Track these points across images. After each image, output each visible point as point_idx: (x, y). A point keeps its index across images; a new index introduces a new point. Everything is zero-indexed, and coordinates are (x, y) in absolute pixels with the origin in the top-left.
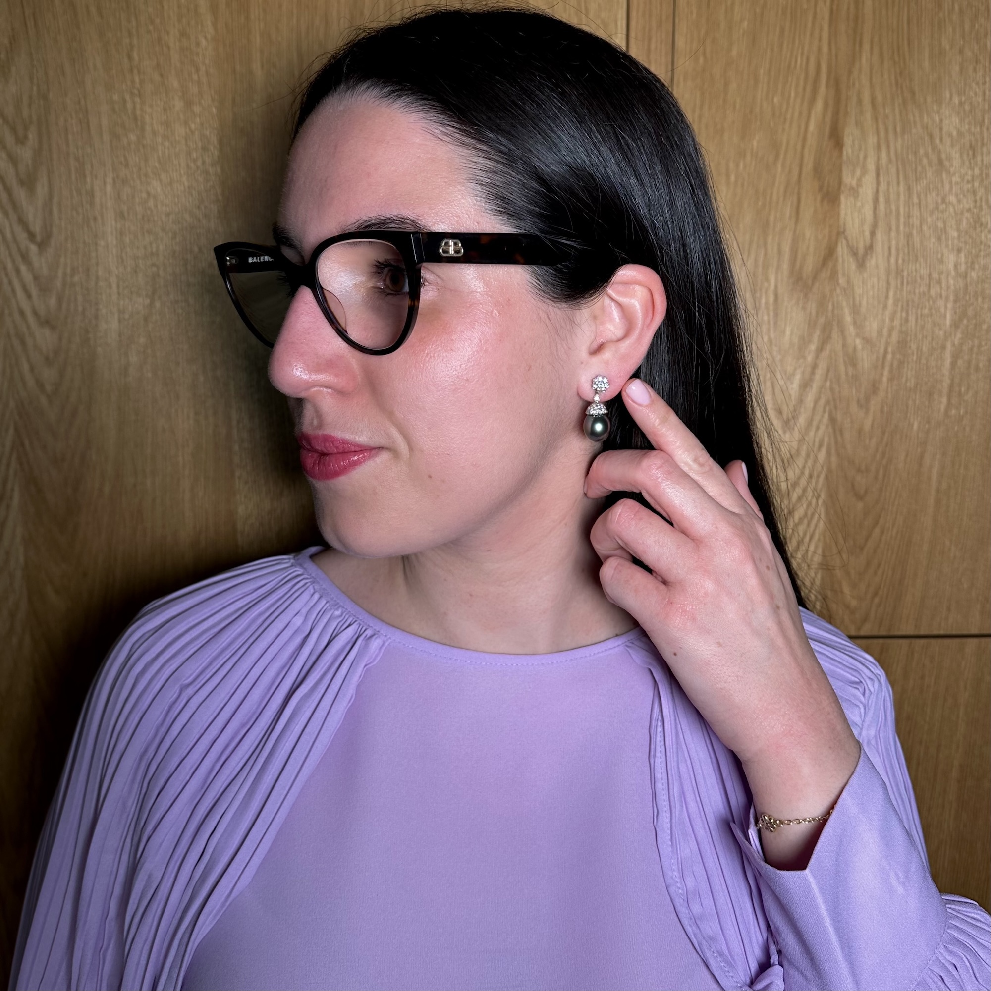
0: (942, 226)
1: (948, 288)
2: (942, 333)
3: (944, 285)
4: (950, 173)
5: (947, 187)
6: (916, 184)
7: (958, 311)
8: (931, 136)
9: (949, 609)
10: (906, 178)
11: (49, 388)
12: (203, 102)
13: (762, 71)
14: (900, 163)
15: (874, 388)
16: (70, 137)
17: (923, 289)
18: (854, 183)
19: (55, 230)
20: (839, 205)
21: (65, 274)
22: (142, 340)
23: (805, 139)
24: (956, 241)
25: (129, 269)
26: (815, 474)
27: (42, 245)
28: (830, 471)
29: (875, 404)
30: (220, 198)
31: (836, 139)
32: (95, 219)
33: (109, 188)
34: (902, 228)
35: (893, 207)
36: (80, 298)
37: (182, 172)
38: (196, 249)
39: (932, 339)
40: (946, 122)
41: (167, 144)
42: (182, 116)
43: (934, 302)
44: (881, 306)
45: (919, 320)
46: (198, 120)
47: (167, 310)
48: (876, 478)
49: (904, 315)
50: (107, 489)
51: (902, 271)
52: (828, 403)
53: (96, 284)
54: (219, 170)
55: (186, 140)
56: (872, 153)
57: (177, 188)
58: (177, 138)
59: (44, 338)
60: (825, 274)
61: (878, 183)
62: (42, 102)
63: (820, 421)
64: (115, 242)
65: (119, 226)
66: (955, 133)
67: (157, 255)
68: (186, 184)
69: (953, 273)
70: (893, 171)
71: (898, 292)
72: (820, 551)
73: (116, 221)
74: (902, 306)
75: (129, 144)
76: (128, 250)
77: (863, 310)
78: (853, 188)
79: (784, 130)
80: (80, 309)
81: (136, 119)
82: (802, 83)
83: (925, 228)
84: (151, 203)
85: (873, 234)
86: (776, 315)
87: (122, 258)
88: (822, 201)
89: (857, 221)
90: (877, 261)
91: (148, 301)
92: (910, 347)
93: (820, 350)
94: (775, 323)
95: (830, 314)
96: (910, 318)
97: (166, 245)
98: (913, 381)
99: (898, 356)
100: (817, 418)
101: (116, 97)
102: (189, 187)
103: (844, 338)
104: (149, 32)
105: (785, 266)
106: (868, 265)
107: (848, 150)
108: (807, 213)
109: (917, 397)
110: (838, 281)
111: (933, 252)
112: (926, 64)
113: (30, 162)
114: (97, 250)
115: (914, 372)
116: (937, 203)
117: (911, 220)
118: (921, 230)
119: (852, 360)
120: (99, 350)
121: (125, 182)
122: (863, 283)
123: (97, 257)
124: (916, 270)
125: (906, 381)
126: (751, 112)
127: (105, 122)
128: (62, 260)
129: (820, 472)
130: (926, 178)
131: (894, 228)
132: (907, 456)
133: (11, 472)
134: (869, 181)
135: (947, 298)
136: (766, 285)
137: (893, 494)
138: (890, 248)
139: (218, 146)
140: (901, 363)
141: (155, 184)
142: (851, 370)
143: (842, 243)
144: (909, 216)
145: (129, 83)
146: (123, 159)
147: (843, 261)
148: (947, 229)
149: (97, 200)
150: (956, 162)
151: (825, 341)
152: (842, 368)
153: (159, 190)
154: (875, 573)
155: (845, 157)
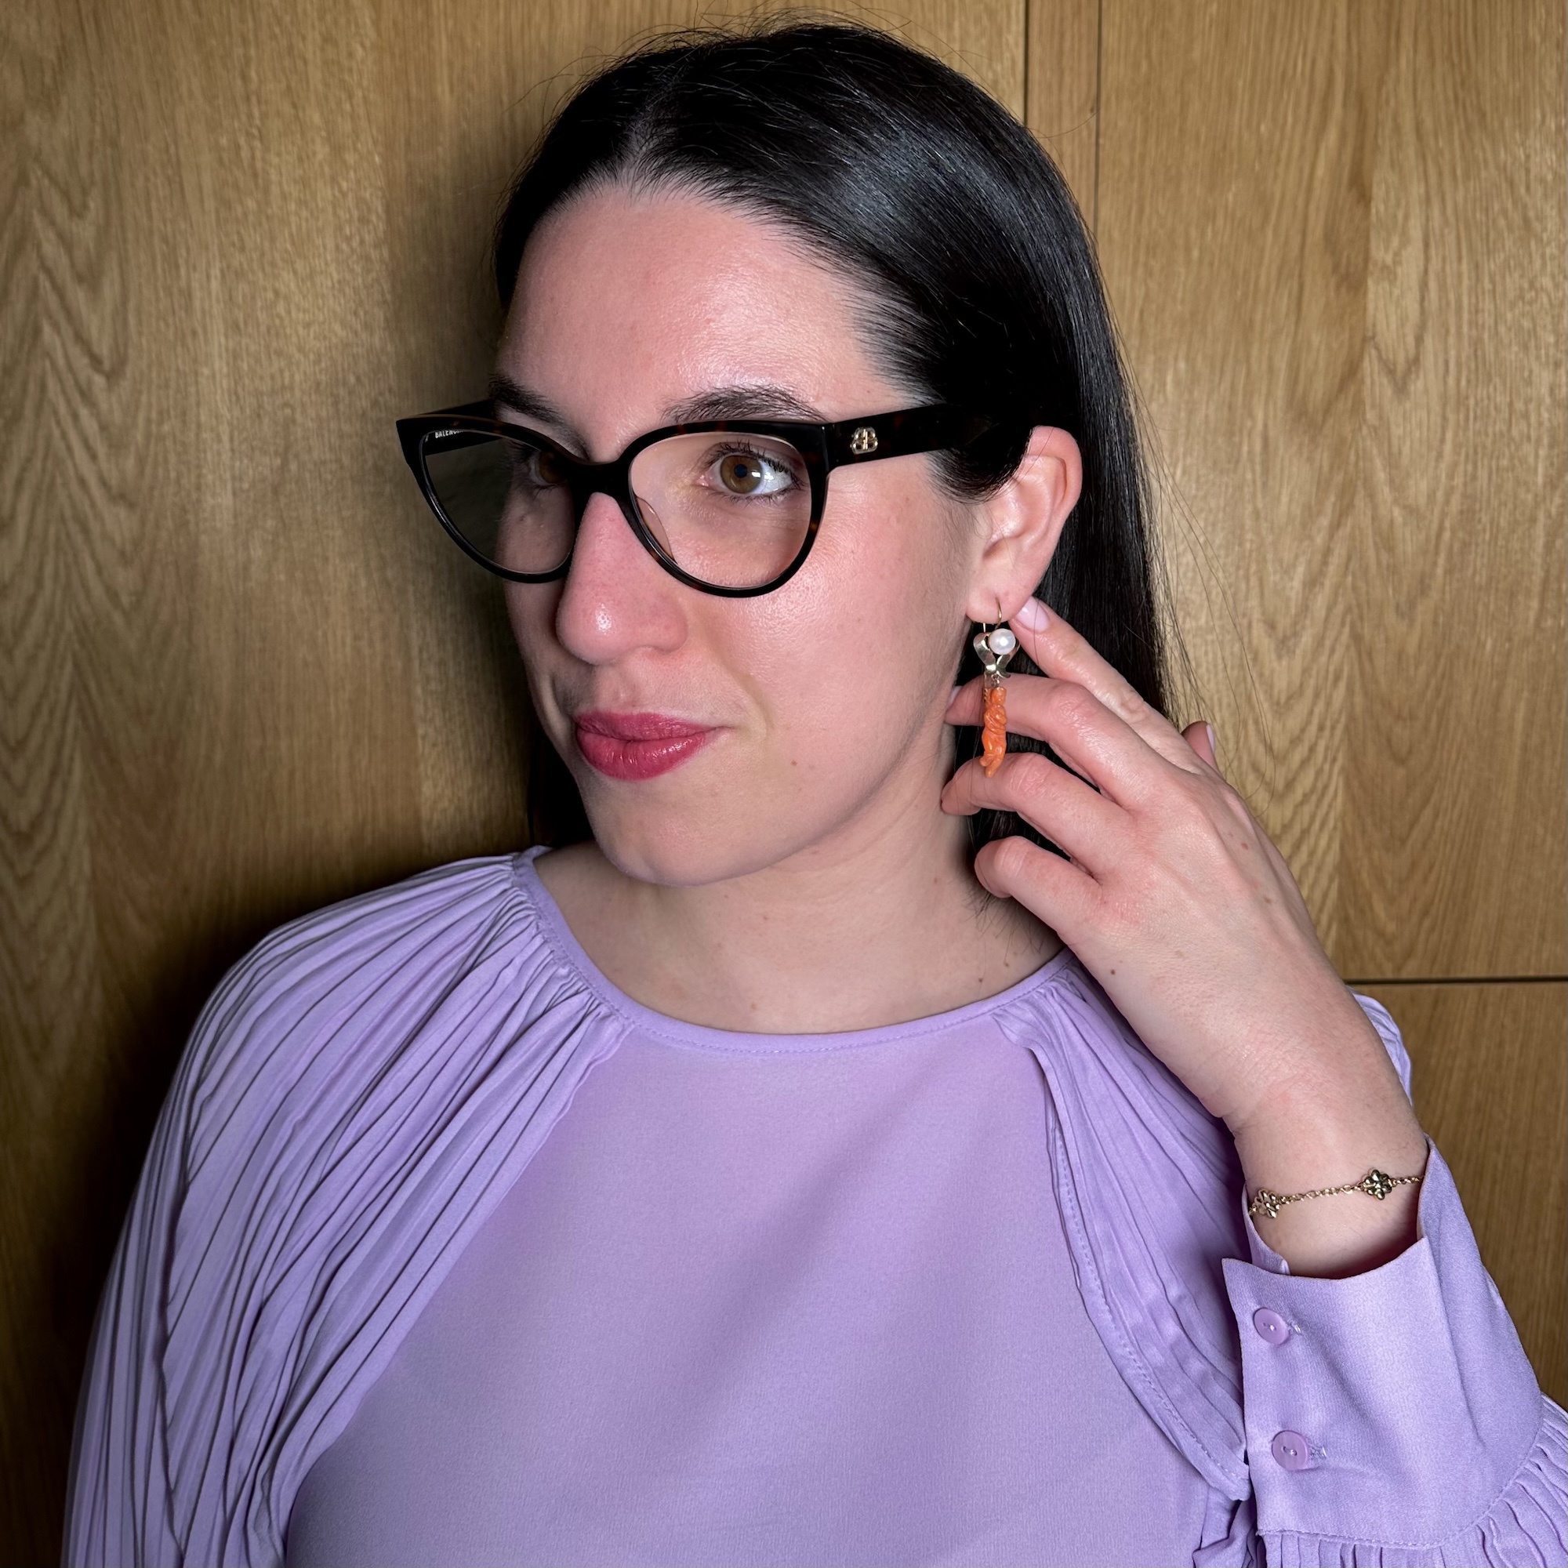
0: (1531, 326)
1: (1540, 424)
2: (1530, 497)
3: (1533, 419)
4: (1542, 240)
5: (1538, 264)
6: (1489, 260)
7: (1555, 460)
8: (1511, 184)
9: (1542, 936)
10: (1471, 249)
11: (125, 600)
12: (359, 145)
13: (1241, 83)
14: (1462, 228)
15: (1423, 586)
16: (154, 204)
17: (1500, 426)
18: (1389, 259)
19: (132, 353)
20: (1365, 294)
21: (148, 421)
22: (270, 523)
23: (1310, 190)
24: (1552, 351)
25: (248, 411)
26: (1328, 724)
27: (113, 376)
28: (1352, 718)
29: (1424, 610)
30: (389, 297)
31: (1360, 188)
32: (194, 333)
33: (215, 285)
34: (1465, 329)
35: (1452, 297)
36: (172, 459)
37: (329, 258)
38: (352, 380)
39: (1515, 508)
40: (1536, 159)
41: (304, 213)
42: (326, 169)
43: (1517, 449)
44: (1434, 454)
45: (1494, 476)
46: (352, 174)
47: (307, 475)
48: (1426, 729)
49: (1470, 468)
50: (218, 757)
51: (1467, 398)
52: (1348, 610)
53: (198, 435)
54: (386, 253)
55: (334, 207)
56: (1416, 211)
57: (322, 285)
58: (320, 205)
59: (118, 522)
60: (1343, 405)
61: (1427, 259)
62: (109, 151)
63: (1336, 639)
64: (225, 370)
65: (231, 344)
66: (1550, 177)
67: (292, 388)
68: (336, 276)
69: (1548, 400)
70: (1451, 238)
71: (1461, 433)
72: (1336, 846)
73: (226, 337)
74: (1467, 455)
75: (245, 215)
76: (247, 381)
77: (1405, 460)
78: (1388, 267)
79: (1276, 176)
80: (173, 475)
81: (255, 175)
82: (1304, 102)
83: (1502, 329)
84: (281, 308)
85: (1419, 340)
86: (1266, 471)
87: (236, 393)
88: (1338, 288)
89: (1393, 319)
90: (1426, 384)
91: (278, 461)
92: (1480, 521)
93: (1335, 526)
94: (1265, 484)
95: (1351, 468)
96: (1479, 472)
97: (305, 373)
98: (1484, 573)
99: (1460, 534)
100: (1331, 634)
101: (224, 141)
102: (339, 282)
103: (1375, 508)
104: (273, 37)
105: (1280, 393)
106: (1412, 388)
107: (1378, 207)
108: (1314, 309)
109: (1492, 599)
110: (1364, 414)
111: (1516, 368)
112: (1503, 67)
113: (91, 245)
114: (197, 383)
115: (1485, 560)
116: (1521, 289)
117: (1480, 316)
118: (1497, 333)
119: (1387, 541)
120: (204, 539)
121: (239, 274)
122: (1404, 418)
123: (198, 392)
124: (1489, 398)
125: (1474, 575)
126: (1225, 147)
127: (207, 181)
128: (144, 398)
129: (1338, 721)
130: (1504, 250)
131: (1453, 330)
132: (1475, 693)
133: (70, 730)
134: (1413, 255)
135: (1539, 441)
136: (1249, 423)
137: (1454, 756)
138: (1447, 362)
139: (384, 216)
140: (1465, 545)
141: (287, 276)
142: (1385, 557)
143: (1370, 356)
144: (1477, 311)
145: (244, 118)
146: (235, 238)
147: (1373, 383)
148: (1538, 329)
149: (197, 304)
150: (1551, 225)
151: (1344, 510)
152: (1371, 554)
153: (293, 286)
154: (1425, 880)
155: (1374, 218)
